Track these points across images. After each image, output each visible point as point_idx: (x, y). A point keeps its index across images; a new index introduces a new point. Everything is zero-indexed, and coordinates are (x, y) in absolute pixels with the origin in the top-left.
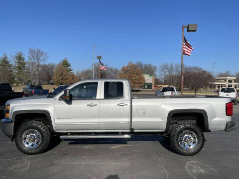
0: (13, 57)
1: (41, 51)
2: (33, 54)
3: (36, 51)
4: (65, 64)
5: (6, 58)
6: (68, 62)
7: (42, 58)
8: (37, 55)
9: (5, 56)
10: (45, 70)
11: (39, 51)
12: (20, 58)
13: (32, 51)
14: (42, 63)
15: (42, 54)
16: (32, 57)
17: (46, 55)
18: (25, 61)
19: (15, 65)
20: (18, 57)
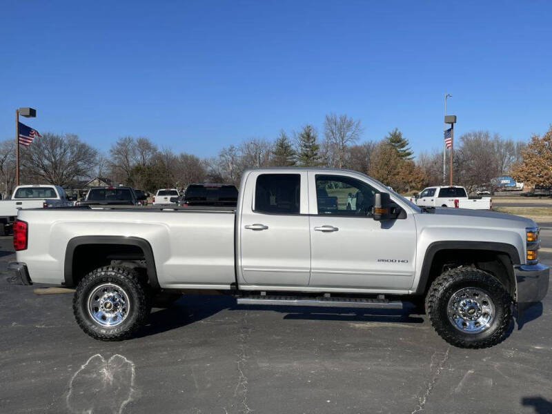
0: (297, 135)
1: (348, 119)
2: (334, 126)
3: (338, 120)
4: (397, 141)
5: (284, 139)
6: (403, 137)
7: (349, 134)
8: (340, 129)
9: (284, 136)
10: (357, 158)
11: (343, 120)
12: (308, 136)
13: (330, 121)
14: (349, 144)
15: (349, 125)
16: (331, 134)
17: (356, 127)
18: (317, 143)
19: (300, 151)
20: (305, 136)
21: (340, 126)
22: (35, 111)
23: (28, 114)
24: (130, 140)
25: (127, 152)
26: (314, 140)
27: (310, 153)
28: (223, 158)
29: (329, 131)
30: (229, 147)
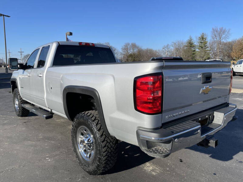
0: (197, 38)
1: (224, 29)
2: (216, 32)
3: (219, 30)
5: (191, 40)
7: (224, 36)
9: (191, 38)
11: (221, 29)
12: (203, 38)
13: (214, 30)
14: (224, 41)
15: (224, 32)
17: (228, 32)
18: (206, 41)
19: (198, 45)
20: (201, 38)
21: (219, 33)
22: (72, 33)
23: (69, 34)
24: (129, 44)
25: (127, 49)
26: (206, 39)
27: (203, 46)
28: (164, 50)
29: (213, 35)
30: (167, 45)
